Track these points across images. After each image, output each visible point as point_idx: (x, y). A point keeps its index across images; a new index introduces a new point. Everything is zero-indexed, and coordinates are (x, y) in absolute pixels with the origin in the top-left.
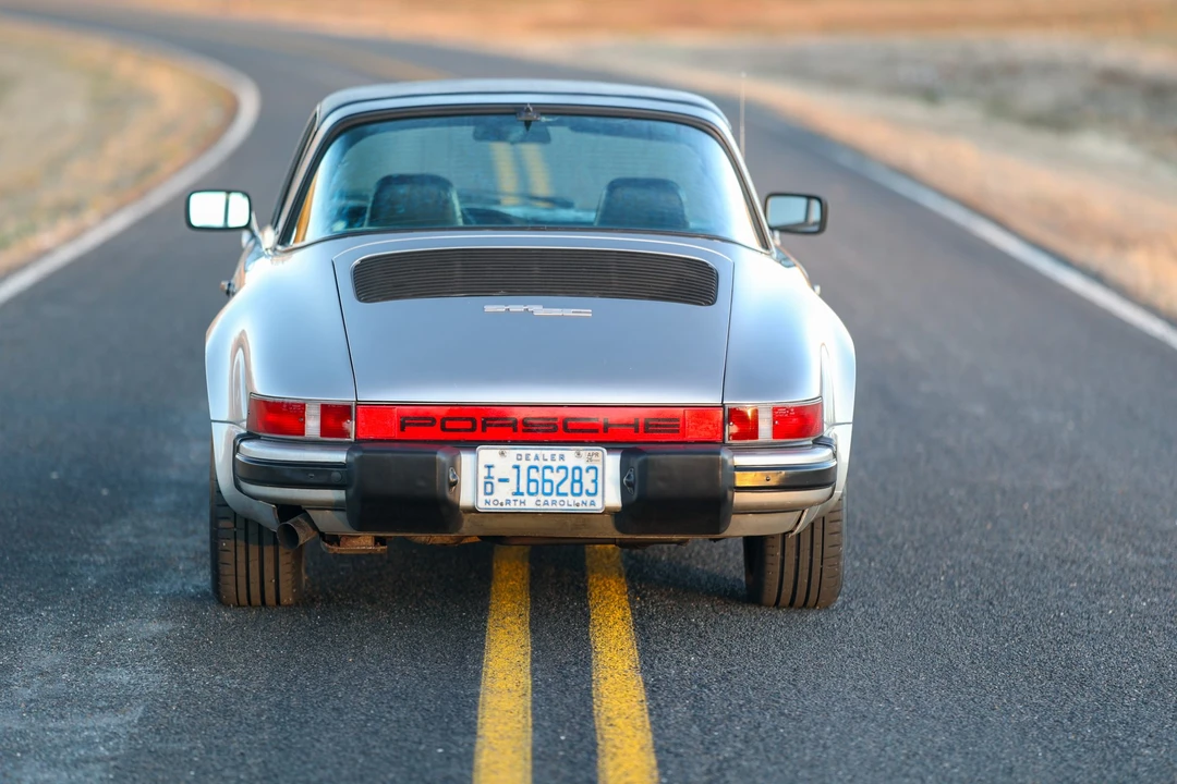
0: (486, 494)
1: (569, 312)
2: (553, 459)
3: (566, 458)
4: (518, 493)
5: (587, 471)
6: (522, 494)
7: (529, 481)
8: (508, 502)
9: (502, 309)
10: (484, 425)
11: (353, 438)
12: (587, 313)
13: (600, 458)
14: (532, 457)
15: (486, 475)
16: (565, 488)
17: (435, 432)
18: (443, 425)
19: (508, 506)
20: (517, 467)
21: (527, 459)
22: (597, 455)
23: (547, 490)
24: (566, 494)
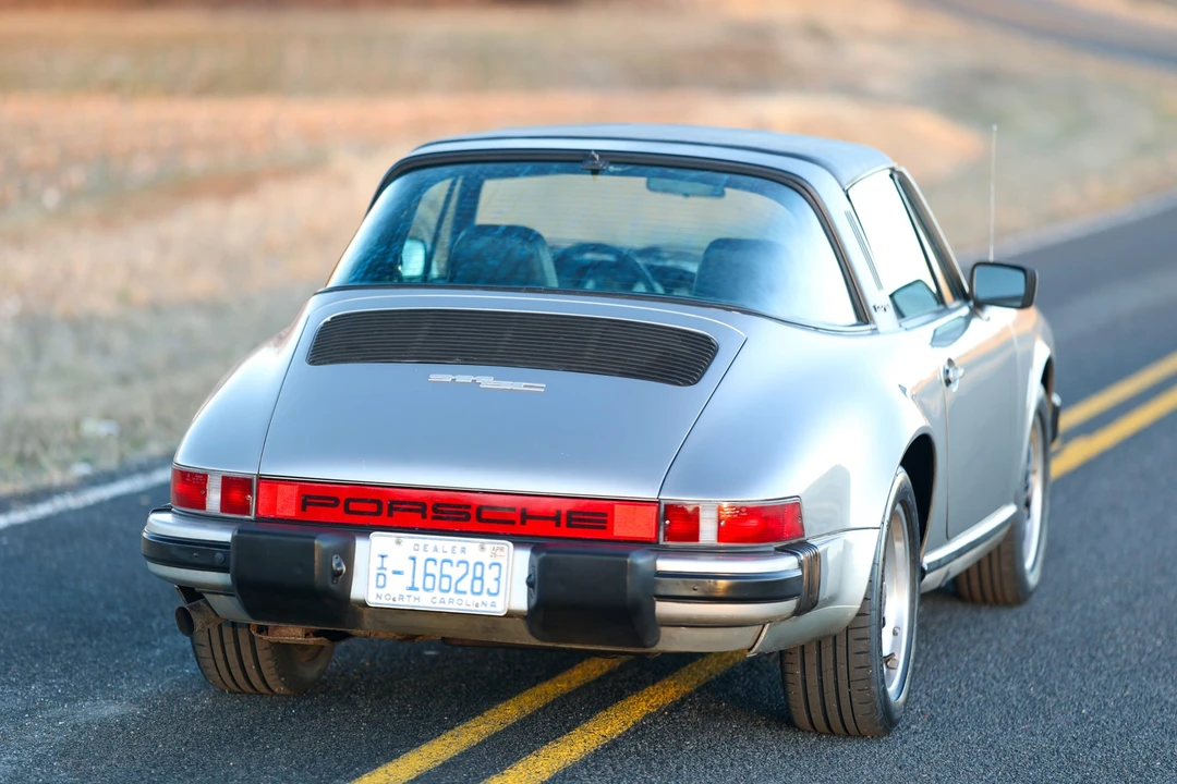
0: (378, 586)
1: (519, 386)
2: (453, 552)
3: (467, 551)
4: (413, 588)
5: (490, 567)
6: (417, 589)
7: (426, 575)
8: (401, 597)
9: (448, 378)
10: (391, 508)
11: (252, 517)
12: (539, 387)
13: (505, 553)
14: (430, 548)
15: (380, 565)
16: (465, 585)
17: (336, 514)
18: (346, 505)
19: (400, 602)
20: (413, 559)
21: (425, 550)
22: (502, 549)
23: (445, 585)
24: (465, 593)
